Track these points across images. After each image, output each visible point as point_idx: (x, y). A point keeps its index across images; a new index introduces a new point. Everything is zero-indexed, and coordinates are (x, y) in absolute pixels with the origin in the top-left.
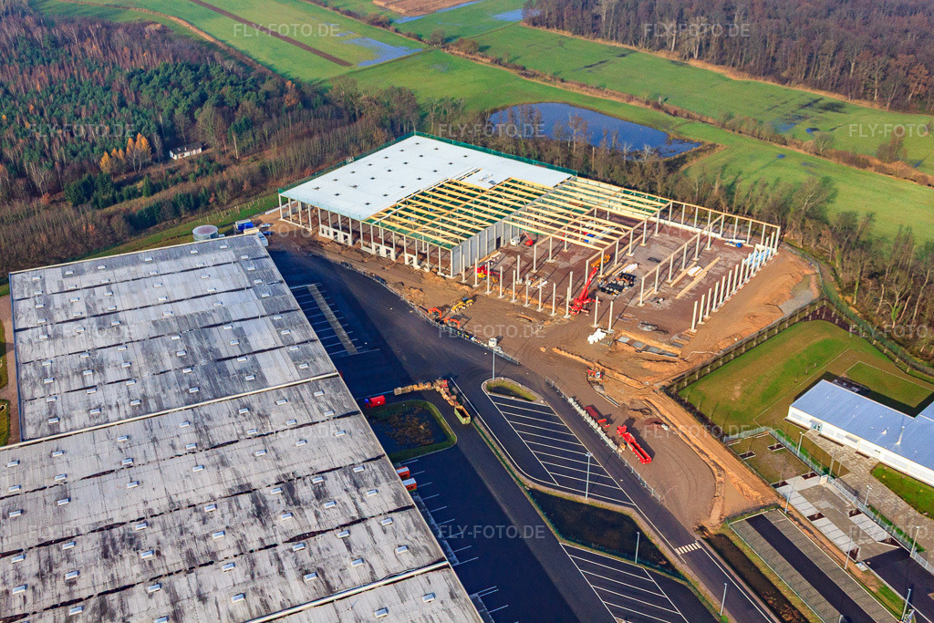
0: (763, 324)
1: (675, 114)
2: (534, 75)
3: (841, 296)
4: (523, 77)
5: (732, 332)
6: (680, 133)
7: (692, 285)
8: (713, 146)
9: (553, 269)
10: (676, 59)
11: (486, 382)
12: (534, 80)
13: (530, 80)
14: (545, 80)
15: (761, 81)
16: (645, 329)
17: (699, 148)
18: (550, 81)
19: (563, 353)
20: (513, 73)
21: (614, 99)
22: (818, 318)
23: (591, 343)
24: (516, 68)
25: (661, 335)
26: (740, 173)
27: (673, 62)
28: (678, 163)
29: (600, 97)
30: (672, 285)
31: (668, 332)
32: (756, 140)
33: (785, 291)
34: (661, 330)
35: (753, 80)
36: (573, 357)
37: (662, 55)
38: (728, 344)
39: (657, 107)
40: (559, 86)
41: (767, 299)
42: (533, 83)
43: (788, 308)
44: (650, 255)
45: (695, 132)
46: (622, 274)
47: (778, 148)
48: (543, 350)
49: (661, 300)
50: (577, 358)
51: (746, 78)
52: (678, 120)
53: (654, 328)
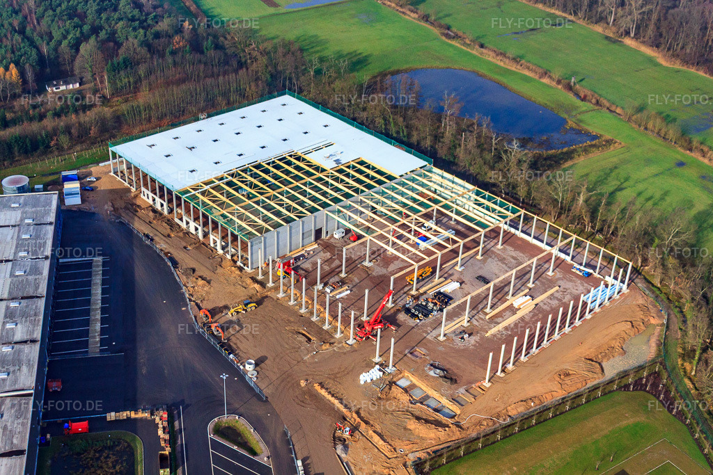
0: (573, 387)
1: (584, 99)
2: (456, 37)
3: (680, 361)
4: (444, 38)
5: (531, 394)
6: (581, 121)
7: (511, 320)
8: (609, 142)
9: (365, 276)
10: (611, 35)
11: (216, 419)
12: (453, 43)
13: (449, 41)
14: (465, 44)
15: (693, 70)
16: (432, 373)
17: (594, 142)
18: (469, 45)
19: (323, 392)
20: (436, 31)
21: (527, 73)
22: (641, 390)
23: (362, 382)
24: (440, 26)
25: (446, 384)
26: (627, 179)
27: (607, 38)
28: (562, 159)
29: (513, 69)
30: (488, 317)
31: (456, 382)
32: (660, 141)
33: (616, 344)
34: (450, 377)
35: (684, 68)
36: (332, 399)
37: (599, 29)
38: (521, 409)
39: (569, 88)
40: (476, 51)
41: (591, 353)
42: (451, 46)
43: (613, 367)
44: (481, 273)
45: (597, 123)
46: (439, 293)
47: (680, 153)
48: (303, 383)
49: (466, 336)
50: (336, 402)
51: (678, 66)
52: (584, 106)
53: (442, 374)
